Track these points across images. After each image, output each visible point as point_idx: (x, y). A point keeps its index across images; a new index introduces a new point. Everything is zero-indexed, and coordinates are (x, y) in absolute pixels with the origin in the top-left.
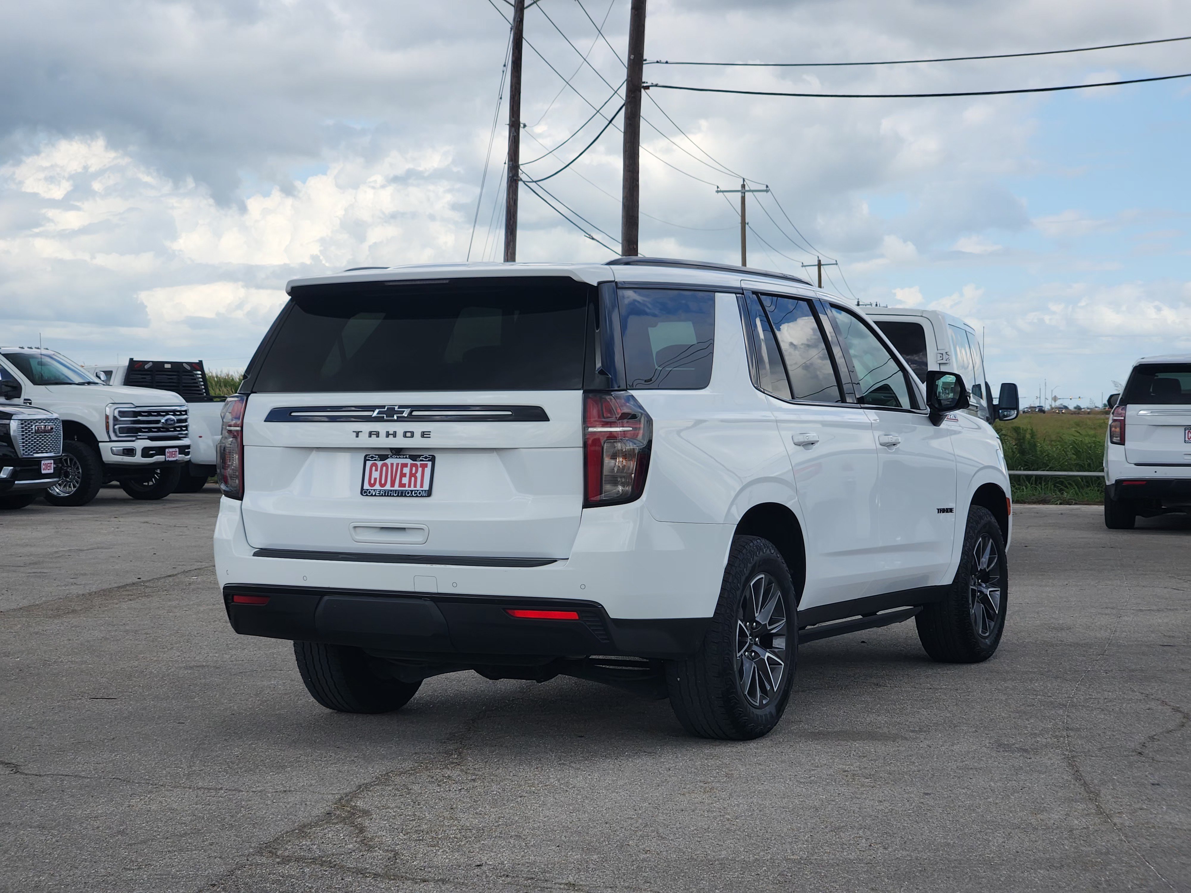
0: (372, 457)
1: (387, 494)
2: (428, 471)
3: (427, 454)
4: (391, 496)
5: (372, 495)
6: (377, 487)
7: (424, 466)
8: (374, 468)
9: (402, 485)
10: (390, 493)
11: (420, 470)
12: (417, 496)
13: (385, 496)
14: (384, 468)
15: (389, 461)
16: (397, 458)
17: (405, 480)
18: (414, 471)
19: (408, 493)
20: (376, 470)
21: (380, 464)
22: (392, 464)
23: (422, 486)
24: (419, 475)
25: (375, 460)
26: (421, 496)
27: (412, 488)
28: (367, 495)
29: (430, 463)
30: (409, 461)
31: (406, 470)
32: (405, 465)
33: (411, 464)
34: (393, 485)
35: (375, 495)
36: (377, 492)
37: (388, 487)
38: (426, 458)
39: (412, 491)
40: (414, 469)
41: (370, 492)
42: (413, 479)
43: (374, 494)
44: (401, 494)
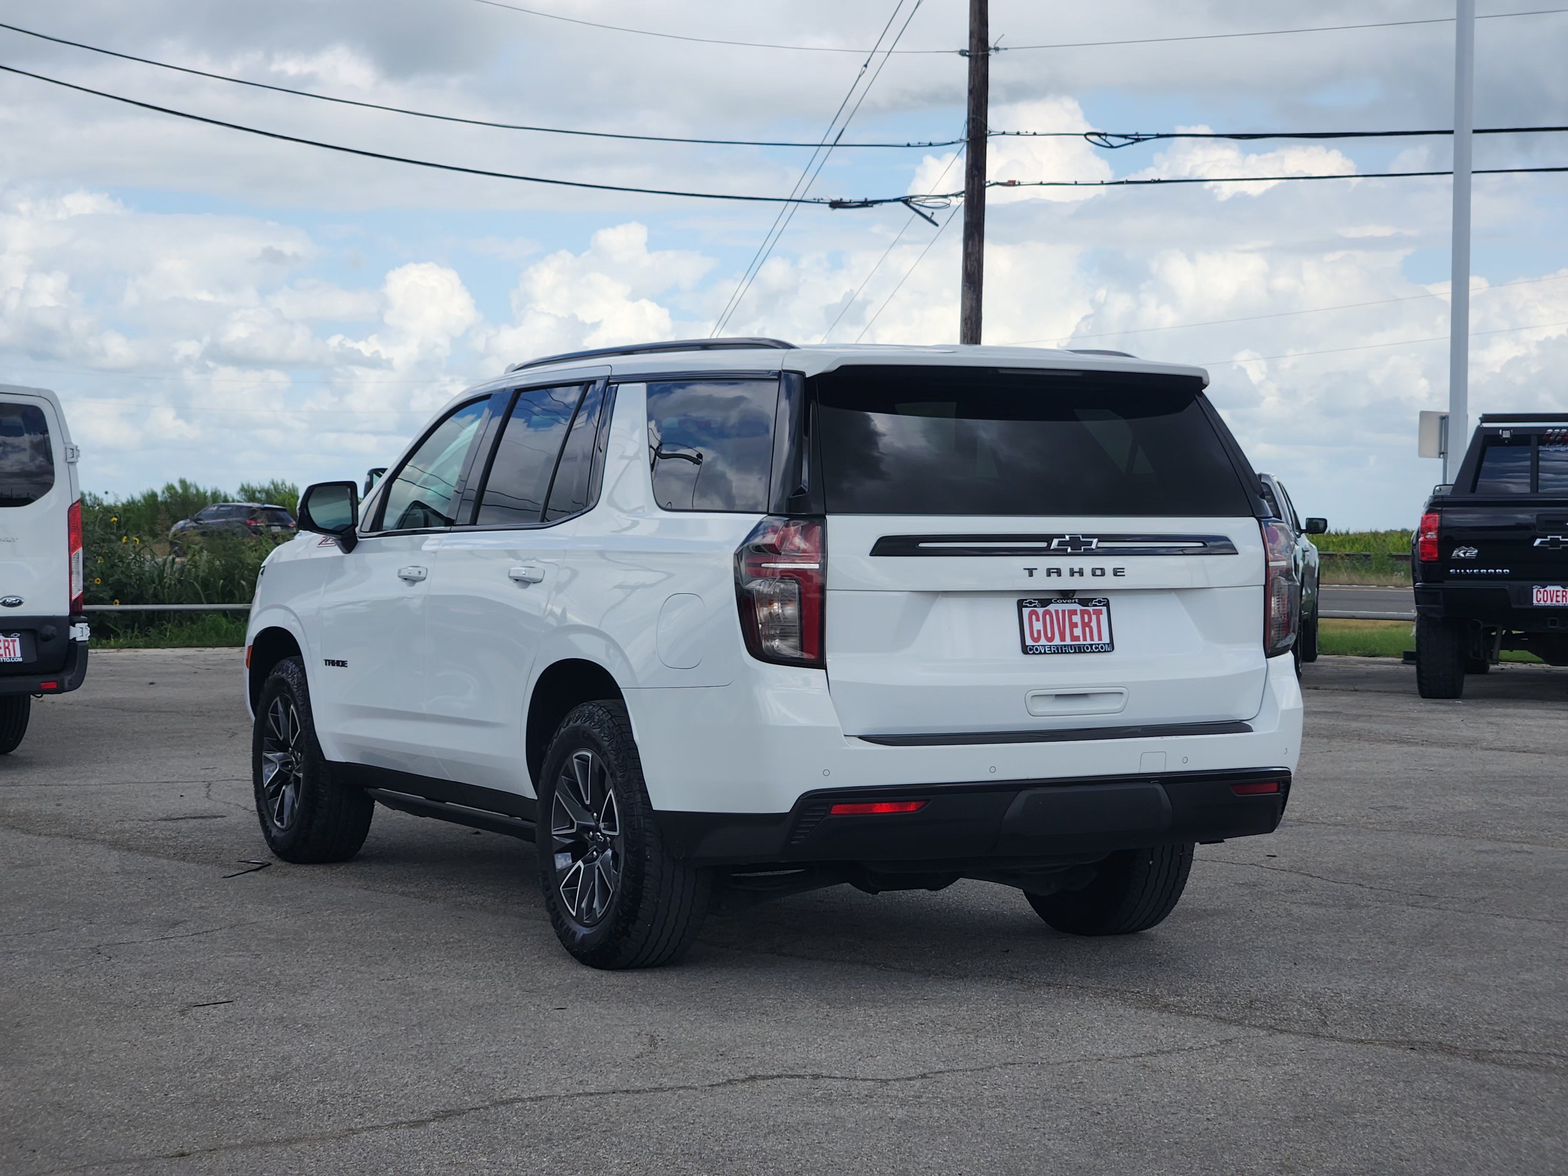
0: (1030, 603)
1: (1060, 650)
2: (1104, 618)
3: (1100, 597)
4: (1066, 653)
5: (1040, 653)
6: (1043, 641)
7: (1098, 613)
8: (1034, 617)
9: (1074, 638)
10: (1064, 649)
11: (1094, 617)
12: (1099, 651)
13: (1058, 653)
14: (1048, 617)
15: (1052, 607)
16: (1063, 603)
17: (1078, 632)
18: (1086, 620)
19: (1088, 648)
20: (1038, 620)
21: (1040, 611)
22: (1057, 612)
23: (1100, 639)
24: (1094, 624)
25: (1035, 606)
26: (1105, 651)
27: (1089, 642)
28: (1034, 653)
29: (1104, 609)
30: (1078, 607)
31: (1077, 619)
32: (1074, 612)
33: (1081, 610)
34: (1063, 638)
35: (1045, 653)
36: (1047, 649)
37: (1057, 641)
38: (1100, 602)
39: (1091, 645)
40: (1086, 616)
41: (1037, 649)
42: (1087, 629)
43: (1043, 652)
44: (1080, 650)
